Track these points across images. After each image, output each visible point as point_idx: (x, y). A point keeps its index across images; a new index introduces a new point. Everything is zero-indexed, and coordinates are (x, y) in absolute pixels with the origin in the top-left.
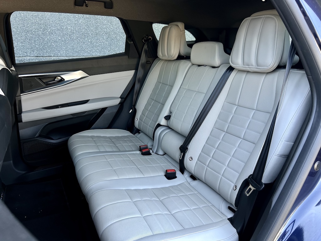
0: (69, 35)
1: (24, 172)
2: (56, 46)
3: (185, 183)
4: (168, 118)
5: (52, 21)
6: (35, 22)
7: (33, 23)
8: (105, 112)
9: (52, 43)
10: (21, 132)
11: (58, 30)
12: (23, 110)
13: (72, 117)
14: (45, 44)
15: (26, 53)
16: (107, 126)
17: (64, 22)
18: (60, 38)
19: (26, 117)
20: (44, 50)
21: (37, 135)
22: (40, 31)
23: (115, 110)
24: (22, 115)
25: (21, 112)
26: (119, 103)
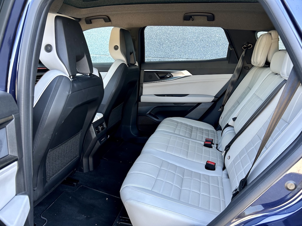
0: (216, 42)
1: (135, 136)
2: (204, 51)
3: (219, 177)
4: (234, 119)
5: (205, 31)
6: (192, 32)
7: (190, 32)
8: (198, 107)
9: (201, 48)
10: (139, 108)
11: (208, 37)
12: (143, 94)
13: (173, 105)
14: (196, 49)
15: (180, 55)
16: (198, 118)
17: (214, 31)
18: (208, 44)
19: (143, 99)
20: (194, 53)
21: (148, 113)
22: (194, 38)
23: (208, 106)
24: (142, 97)
25: (142, 94)
26: (212, 101)
